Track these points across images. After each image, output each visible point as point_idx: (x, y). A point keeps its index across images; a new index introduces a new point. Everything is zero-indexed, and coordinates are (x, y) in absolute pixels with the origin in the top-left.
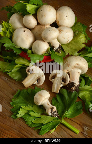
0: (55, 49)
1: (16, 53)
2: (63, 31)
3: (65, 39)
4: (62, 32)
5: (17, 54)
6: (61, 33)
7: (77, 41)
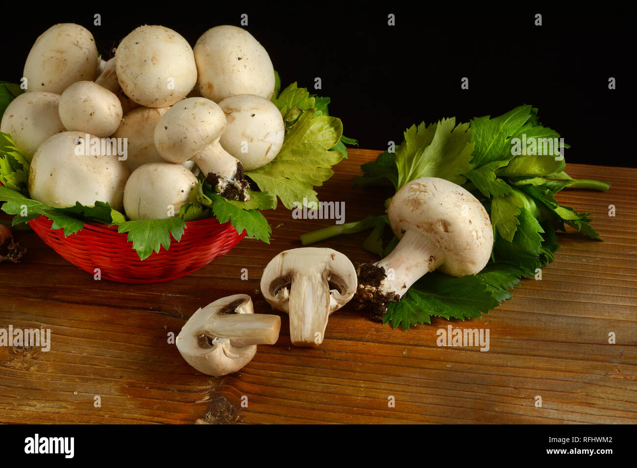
0: (222, 185)
1: (62, 229)
2: (238, 111)
3: (252, 140)
4: (235, 114)
5: (67, 234)
6: (234, 119)
7: (304, 144)
